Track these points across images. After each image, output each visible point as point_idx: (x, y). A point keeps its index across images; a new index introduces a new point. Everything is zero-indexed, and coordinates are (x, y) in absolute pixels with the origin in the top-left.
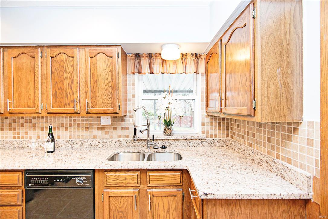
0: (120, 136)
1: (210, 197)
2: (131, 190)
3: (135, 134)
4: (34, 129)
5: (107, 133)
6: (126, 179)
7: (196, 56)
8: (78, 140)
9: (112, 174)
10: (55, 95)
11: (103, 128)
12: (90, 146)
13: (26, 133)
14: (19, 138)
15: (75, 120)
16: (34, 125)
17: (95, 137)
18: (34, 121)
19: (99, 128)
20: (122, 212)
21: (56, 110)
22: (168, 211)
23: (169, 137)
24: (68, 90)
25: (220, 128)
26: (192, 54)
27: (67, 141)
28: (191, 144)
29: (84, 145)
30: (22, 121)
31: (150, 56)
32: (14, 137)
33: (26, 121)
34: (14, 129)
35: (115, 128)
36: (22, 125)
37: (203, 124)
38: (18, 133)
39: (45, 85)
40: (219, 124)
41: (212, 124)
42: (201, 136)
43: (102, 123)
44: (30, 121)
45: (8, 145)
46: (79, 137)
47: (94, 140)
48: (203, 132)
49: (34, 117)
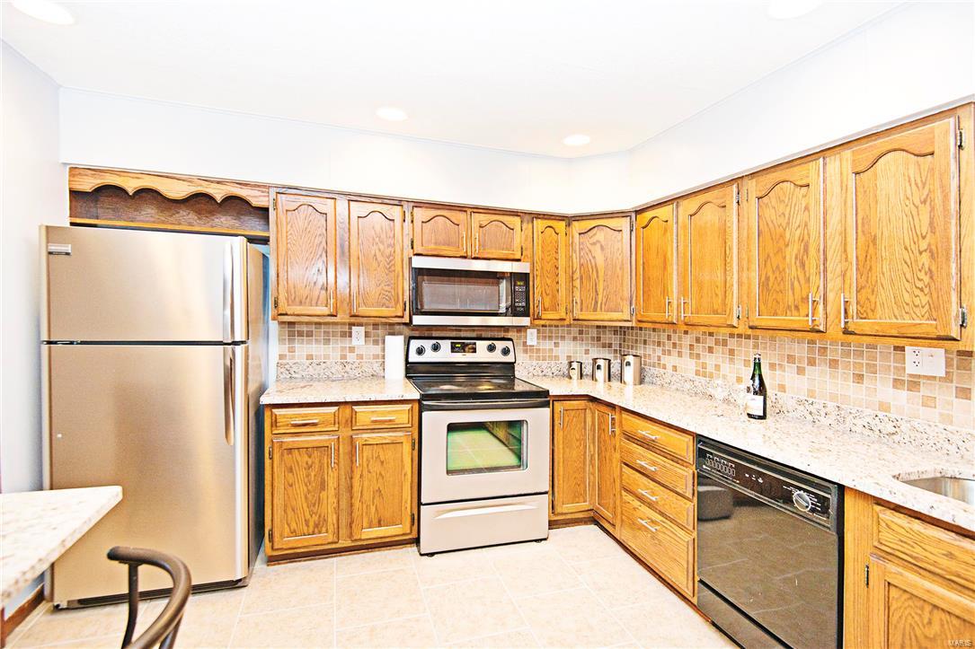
4: (732, 360)
5: (928, 402)
6: (950, 555)
8: (831, 405)
10: (764, 285)
11: (914, 383)
12: (867, 432)
13: (717, 367)
14: (705, 375)
15: (823, 350)
16: (732, 352)
17: (884, 407)
18: (732, 343)
19: (897, 383)
21: (767, 320)
24: (793, 271)
27: (800, 402)
29: (848, 425)
30: (710, 342)
32: (697, 373)
33: (717, 342)
34: (698, 356)
35: (964, 392)
36: (711, 350)
38: (704, 366)
43: (910, 369)
44: (725, 343)
45: (687, 385)
46: (833, 397)
47: (881, 415)
49: (732, 336)
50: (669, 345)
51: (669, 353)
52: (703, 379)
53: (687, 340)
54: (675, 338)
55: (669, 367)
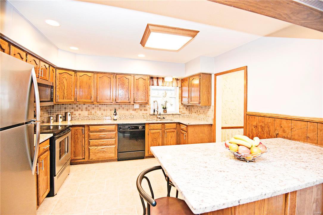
0: (143, 114)
3: (154, 112)
4: (100, 110)
5: (137, 112)
6: (157, 126)
7: (177, 79)
8: (124, 115)
9: (152, 125)
11: (135, 110)
12: (129, 118)
13: (96, 112)
14: (91, 115)
15: (121, 106)
16: (100, 108)
17: (131, 114)
18: (100, 106)
19: (133, 110)
20: (155, 138)
22: (172, 137)
23: (166, 114)
25: (186, 110)
26: (176, 79)
28: (175, 117)
29: (127, 118)
31: (158, 78)
32: (88, 114)
33: (95, 106)
34: (89, 110)
35: (141, 110)
36: (93, 108)
37: (180, 108)
38: (91, 113)
40: (186, 108)
41: (183, 108)
42: (179, 113)
43: (135, 108)
44: (98, 106)
45: (86, 118)
46: (123, 114)
47: (131, 115)
48: (180, 112)
49: (100, 104)
50: (76, 108)
51: (77, 110)
53: (85, 106)
54: (80, 106)
55: (77, 115)
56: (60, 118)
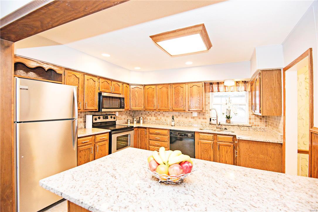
0: (202, 122)
1: (240, 139)
2: (210, 142)
3: (210, 121)
4: (164, 116)
5: (195, 120)
6: (208, 137)
7: (245, 82)
8: (182, 122)
9: (202, 134)
10: (175, 103)
11: (194, 118)
12: (188, 126)
13: (161, 118)
14: (158, 120)
15: (181, 114)
16: (164, 115)
17: (190, 122)
18: (164, 113)
19: (192, 118)
20: (206, 150)
21: (176, 109)
22: (227, 152)
23: (229, 124)
24: (180, 100)
25: (261, 121)
26: (243, 82)
27: (177, 123)
28: (242, 129)
29: (185, 125)
30: (159, 113)
31: (218, 83)
32: (156, 120)
33: (161, 113)
34: (156, 116)
35: (200, 118)
36: (159, 115)
37: (250, 119)
38: (158, 118)
39: (172, 99)
40: (261, 119)
41: (255, 119)
42: (248, 125)
43: (193, 116)
44: (162, 113)
45: (154, 122)
46: (183, 121)
48: (250, 123)
49: (164, 112)
50: (148, 114)
51: (149, 116)
52: (158, 121)
53: (153, 113)
54: (150, 113)
55: (149, 120)
56: (135, 120)
